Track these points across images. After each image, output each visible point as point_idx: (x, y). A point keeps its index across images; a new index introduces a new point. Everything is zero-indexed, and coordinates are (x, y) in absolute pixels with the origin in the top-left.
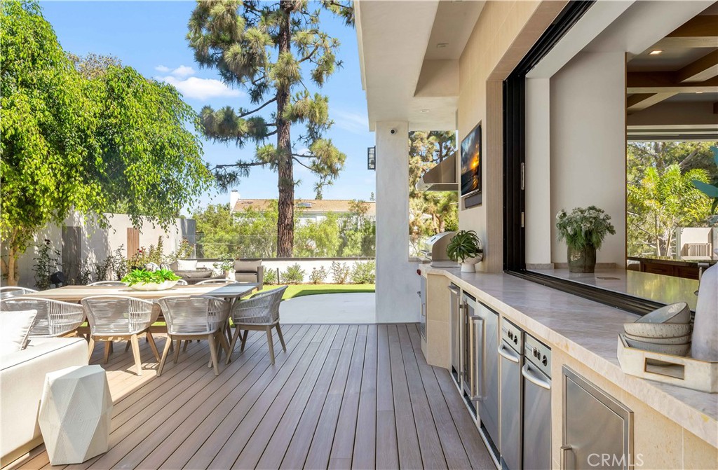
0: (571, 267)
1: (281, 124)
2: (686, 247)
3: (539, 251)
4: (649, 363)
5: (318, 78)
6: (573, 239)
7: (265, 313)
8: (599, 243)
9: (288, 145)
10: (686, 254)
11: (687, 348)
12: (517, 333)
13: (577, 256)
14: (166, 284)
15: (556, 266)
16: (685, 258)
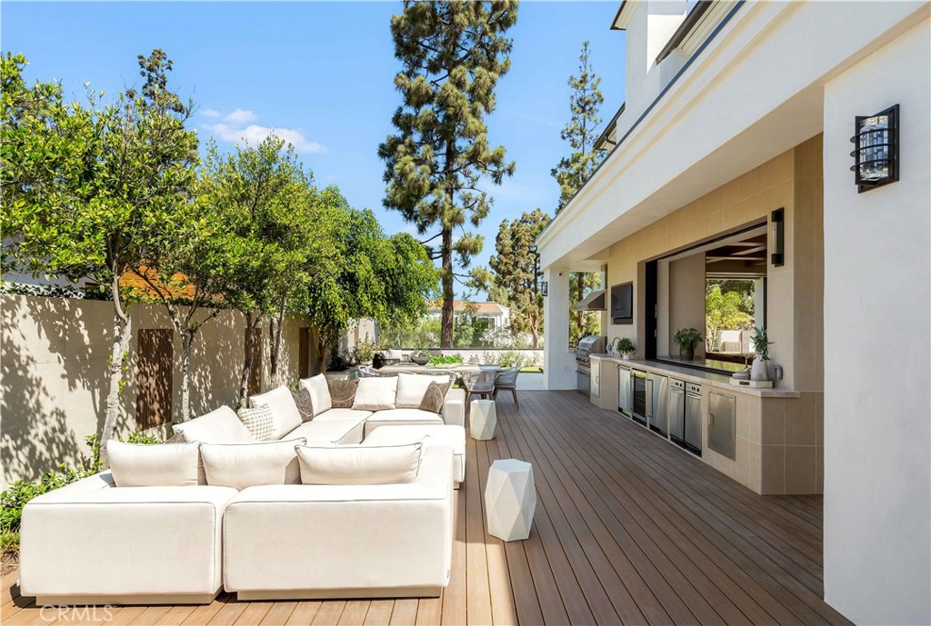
0: (681, 357)
1: (446, 252)
2: (724, 344)
3: (663, 349)
4: (741, 383)
5: (475, 222)
6: (684, 344)
7: (510, 381)
8: (696, 346)
9: (450, 267)
10: (724, 350)
11: (749, 378)
12: (680, 382)
13: (684, 352)
14: (453, 365)
15: (672, 357)
16: (724, 353)
